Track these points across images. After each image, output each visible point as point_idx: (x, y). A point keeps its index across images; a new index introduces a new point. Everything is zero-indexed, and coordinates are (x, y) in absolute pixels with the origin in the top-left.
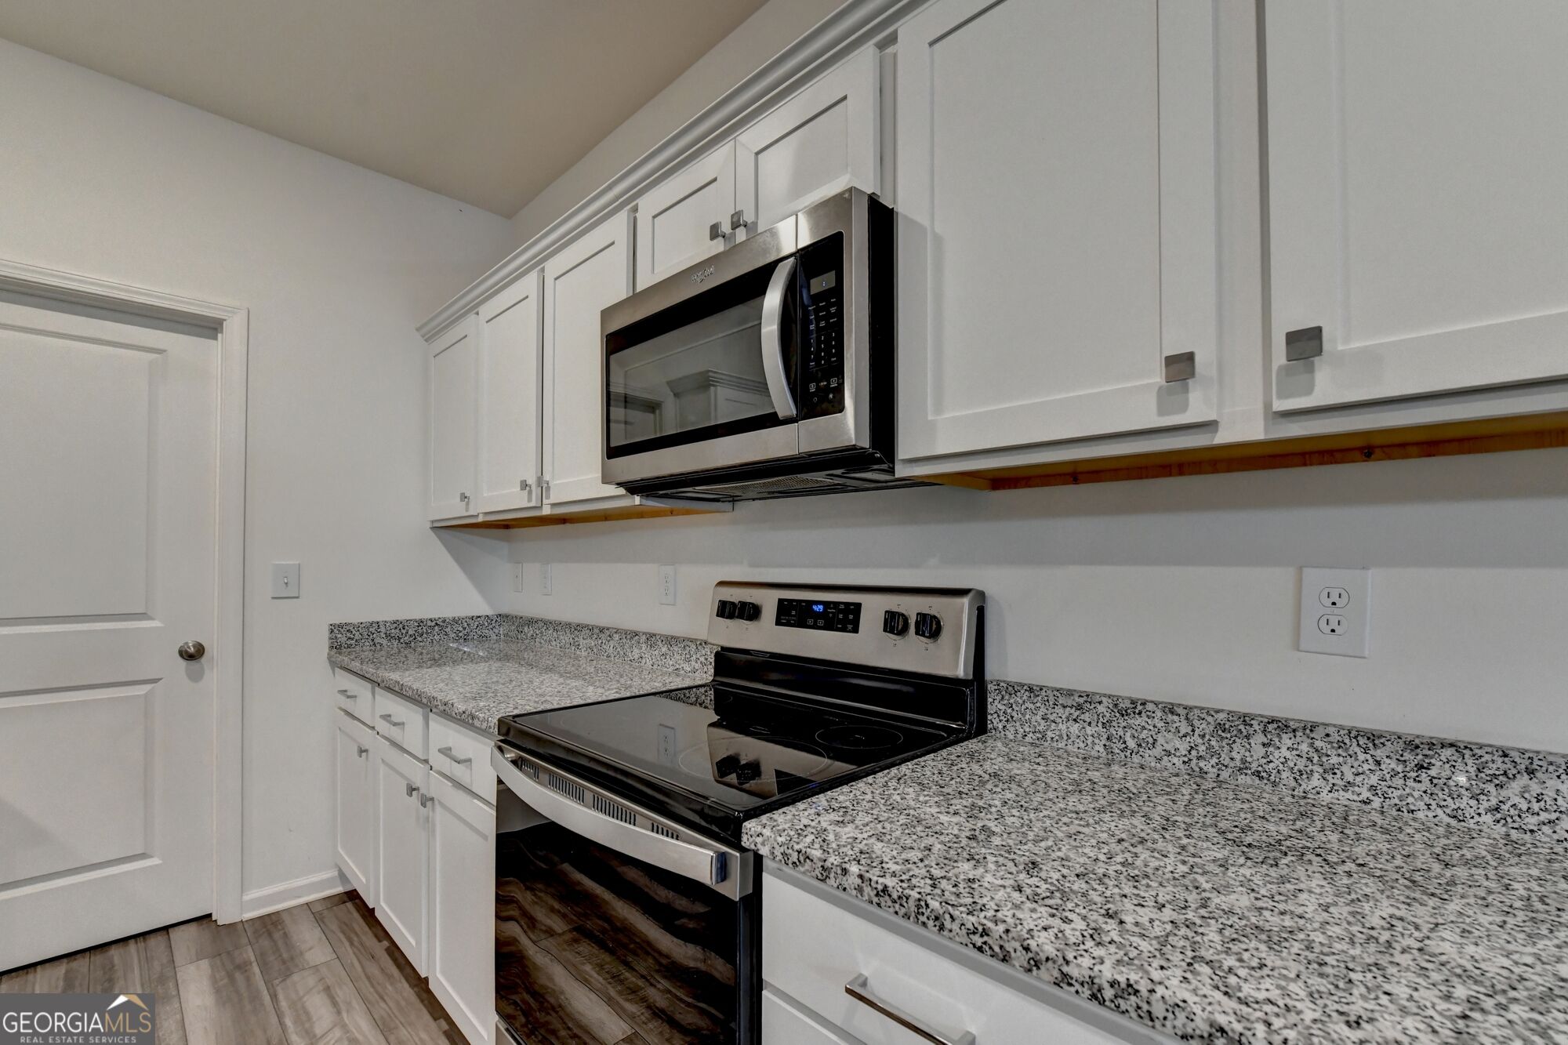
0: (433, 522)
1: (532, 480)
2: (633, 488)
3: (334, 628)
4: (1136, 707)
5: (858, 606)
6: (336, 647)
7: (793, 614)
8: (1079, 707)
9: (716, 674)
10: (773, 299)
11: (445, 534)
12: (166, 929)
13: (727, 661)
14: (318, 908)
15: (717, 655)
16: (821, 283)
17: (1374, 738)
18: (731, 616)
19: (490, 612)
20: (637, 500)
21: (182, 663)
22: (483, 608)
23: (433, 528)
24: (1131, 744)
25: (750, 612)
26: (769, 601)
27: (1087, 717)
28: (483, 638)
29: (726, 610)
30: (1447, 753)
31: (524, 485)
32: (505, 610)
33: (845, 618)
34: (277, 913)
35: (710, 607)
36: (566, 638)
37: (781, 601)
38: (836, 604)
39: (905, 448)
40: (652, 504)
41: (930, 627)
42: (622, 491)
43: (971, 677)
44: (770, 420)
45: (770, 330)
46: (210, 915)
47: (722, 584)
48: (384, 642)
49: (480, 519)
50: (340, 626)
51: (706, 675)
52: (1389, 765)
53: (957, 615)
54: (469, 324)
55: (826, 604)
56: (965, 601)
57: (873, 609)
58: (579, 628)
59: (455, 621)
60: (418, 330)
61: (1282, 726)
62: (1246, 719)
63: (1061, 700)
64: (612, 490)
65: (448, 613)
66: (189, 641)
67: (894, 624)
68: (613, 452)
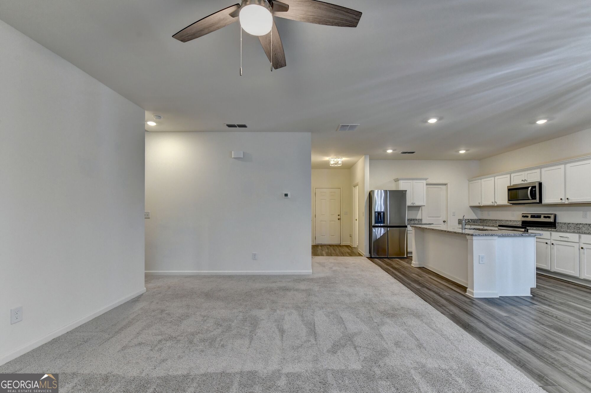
1: (493, 202)
2: (511, 204)
3: (458, 220)
4: (569, 224)
5: (541, 216)
7: (532, 217)
9: (522, 224)
10: (530, 188)
11: (472, 208)
13: (524, 222)
15: (522, 222)
16: (534, 189)
17: (586, 224)
18: (524, 217)
20: (511, 205)
21: (443, 223)
22: (477, 218)
23: (470, 207)
24: (569, 227)
25: (527, 217)
26: (530, 216)
27: (564, 225)
28: (477, 222)
29: (523, 216)
31: (492, 202)
32: (480, 218)
33: (539, 217)
35: (521, 216)
36: (494, 221)
37: (531, 215)
38: (538, 216)
39: (543, 202)
41: (549, 217)
43: (553, 221)
44: (529, 199)
45: (529, 191)
47: (522, 214)
49: (481, 206)
51: (520, 224)
52: (588, 226)
53: (552, 216)
54: (480, 181)
55: (537, 216)
57: (542, 216)
58: (497, 220)
59: (473, 219)
60: (468, 180)
61: (580, 224)
66: (444, 220)
67: (545, 217)
68: (509, 200)
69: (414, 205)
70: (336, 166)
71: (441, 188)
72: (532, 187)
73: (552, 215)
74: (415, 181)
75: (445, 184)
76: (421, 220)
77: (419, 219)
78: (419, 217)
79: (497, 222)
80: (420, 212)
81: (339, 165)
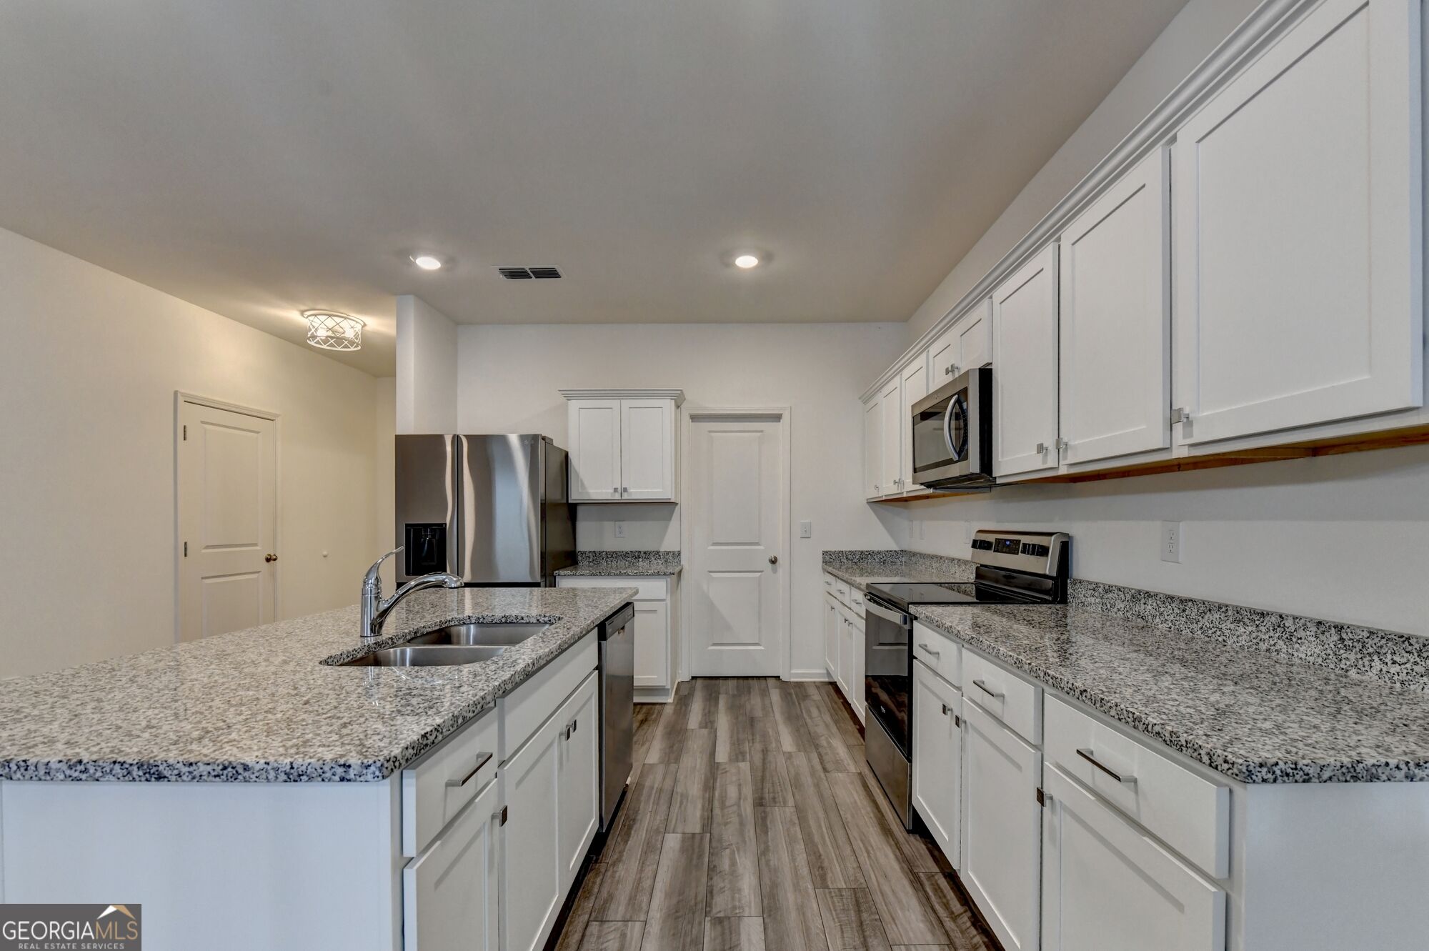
0: (868, 499)
1: (898, 480)
2: (929, 485)
3: (825, 553)
4: (1108, 589)
5: (1024, 544)
6: (825, 562)
7: (1000, 546)
8: (1094, 590)
9: (976, 578)
11: (875, 506)
12: (765, 678)
13: (981, 572)
14: (817, 684)
15: (977, 568)
16: (962, 404)
17: (1172, 598)
18: (981, 548)
19: (897, 549)
20: (931, 491)
21: (770, 565)
22: (894, 547)
23: (868, 502)
24: (1109, 606)
25: (988, 546)
26: (993, 540)
27: (1096, 594)
28: (893, 563)
29: (978, 545)
30: (1190, 603)
31: (895, 483)
32: (905, 548)
33: (1015, 546)
34: (803, 682)
35: (972, 542)
36: (928, 563)
37: (996, 540)
38: (1013, 541)
39: (997, 470)
40: (939, 492)
41: (1042, 551)
42: (923, 487)
43: (1059, 575)
44: (950, 462)
46: (779, 677)
47: (979, 531)
48: (845, 561)
49: (884, 498)
50: (827, 552)
51: (972, 577)
52: (1176, 610)
53: (1053, 544)
54: (880, 396)
55: (1011, 541)
56: (1053, 538)
57: (1021, 542)
59: (879, 553)
60: (860, 398)
61: (1149, 595)
62: (1139, 592)
63: (1089, 587)
64: (918, 487)
65: (876, 548)
66: (772, 555)
68: (915, 469)
69: (626, 496)
70: (339, 349)
71: (762, 431)
72: (958, 393)
73: (1049, 538)
74: (627, 403)
75: (777, 418)
76: (677, 555)
77: (668, 553)
78: (668, 545)
79: (934, 565)
80: (674, 523)
81: (352, 349)
